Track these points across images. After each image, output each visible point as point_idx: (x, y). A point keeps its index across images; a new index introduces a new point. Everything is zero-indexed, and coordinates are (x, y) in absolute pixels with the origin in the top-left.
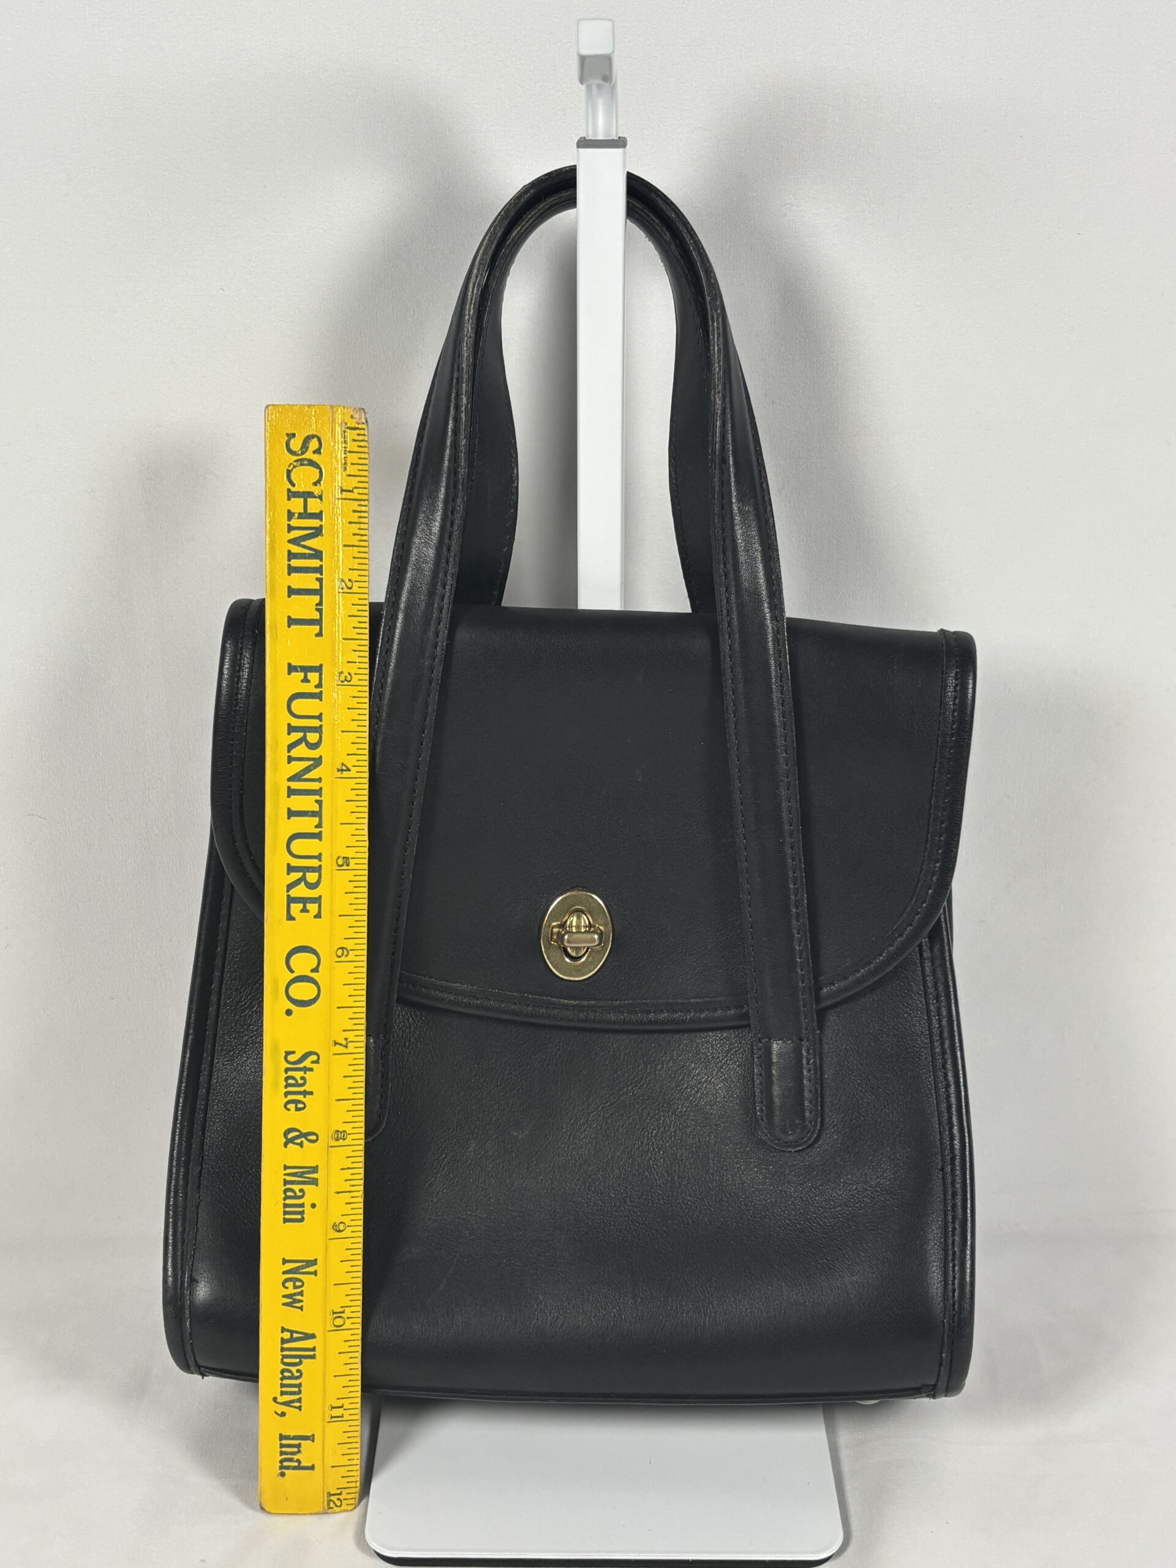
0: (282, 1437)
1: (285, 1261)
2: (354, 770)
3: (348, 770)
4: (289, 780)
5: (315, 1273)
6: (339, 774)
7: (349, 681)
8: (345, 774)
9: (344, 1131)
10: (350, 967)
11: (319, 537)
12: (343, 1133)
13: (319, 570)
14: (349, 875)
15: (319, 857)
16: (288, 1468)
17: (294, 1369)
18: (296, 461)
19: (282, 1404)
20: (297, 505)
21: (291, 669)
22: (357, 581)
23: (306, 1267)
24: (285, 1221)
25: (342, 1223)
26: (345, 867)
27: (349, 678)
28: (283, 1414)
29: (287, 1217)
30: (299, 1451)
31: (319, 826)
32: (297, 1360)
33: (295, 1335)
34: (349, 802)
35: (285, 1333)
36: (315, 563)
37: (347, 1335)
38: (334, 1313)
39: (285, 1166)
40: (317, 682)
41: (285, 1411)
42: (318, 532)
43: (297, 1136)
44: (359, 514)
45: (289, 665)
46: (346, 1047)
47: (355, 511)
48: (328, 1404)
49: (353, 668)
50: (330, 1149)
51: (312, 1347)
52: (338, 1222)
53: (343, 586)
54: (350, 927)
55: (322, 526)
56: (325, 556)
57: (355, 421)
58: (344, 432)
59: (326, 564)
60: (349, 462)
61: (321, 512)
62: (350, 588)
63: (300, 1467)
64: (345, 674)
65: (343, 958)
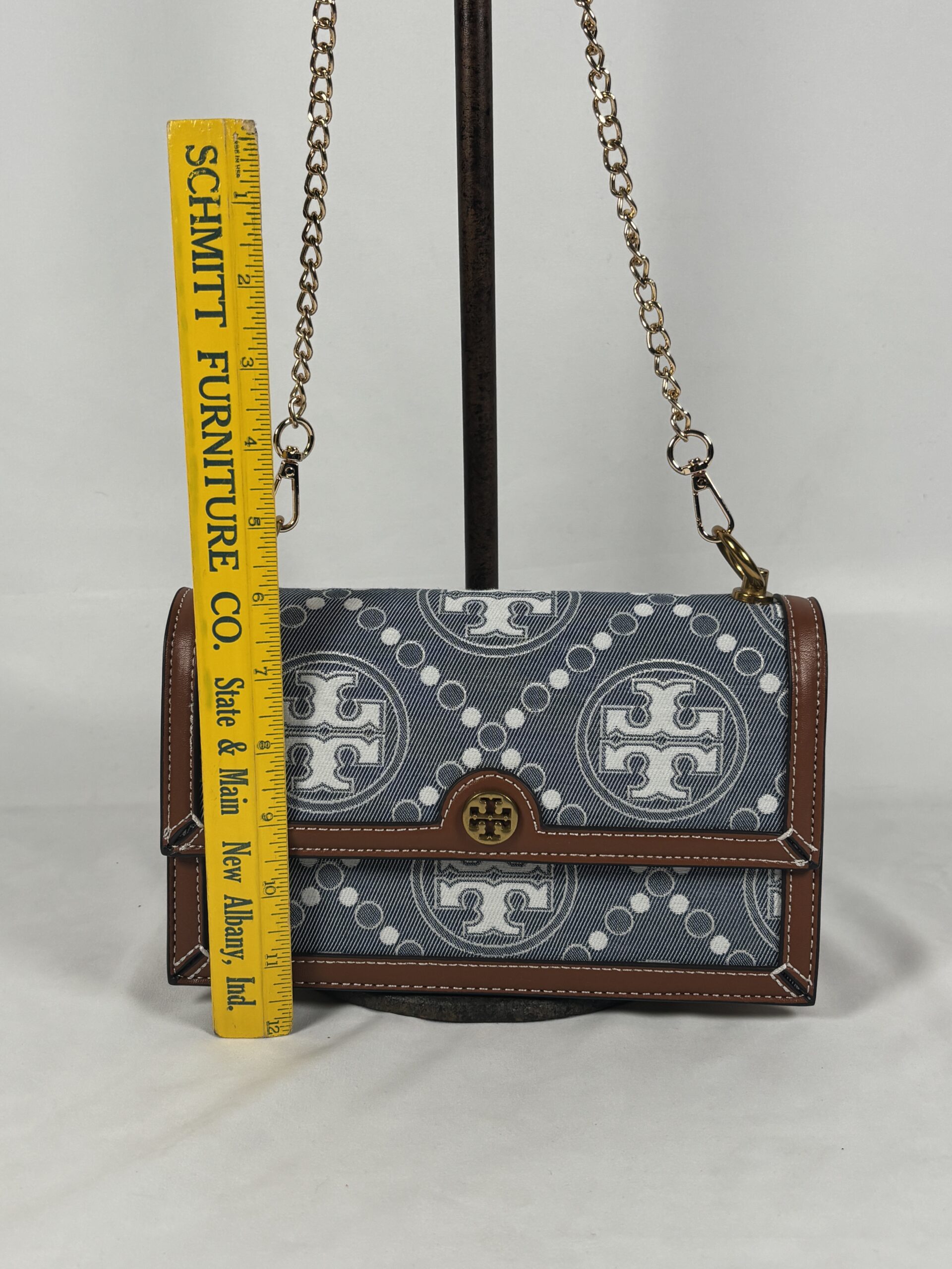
0: (229, 980)
1: (224, 844)
2: (259, 443)
3: (255, 443)
4: (205, 452)
5: (249, 853)
6: (247, 447)
7: (251, 366)
8: (253, 447)
9: (267, 741)
10: (266, 609)
11: (219, 238)
12: (265, 744)
13: (220, 267)
14: (261, 532)
15: (234, 518)
16: (235, 1003)
17: (236, 927)
18: (195, 171)
19: (228, 954)
20: (198, 210)
21: (201, 356)
22: (253, 276)
23: (242, 849)
24: (223, 813)
25: (269, 813)
26: (256, 526)
27: (251, 363)
28: (229, 962)
29: (225, 809)
30: (243, 991)
31: (233, 491)
32: (238, 921)
33: (236, 901)
34: (257, 471)
35: (228, 900)
36: (216, 261)
37: (278, 900)
38: (266, 884)
39: (220, 769)
40: (223, 367)
41: (231, 960)
42: (217, 233)
43: (229, 746)
44: (253, 216)
45: (199, 352)
47: (249, 214)
48: (264, 954)
49: (254, 355)
50: (256, 756)
51: (249, 910)
52: (266, 813)
53: (241, 281)
54: (263, 576)
55: (220, 228)
56: (225, 255)
57: (246, 132)
58: (236, 142)
59: (226, 262)
60: (241, 169)
61: (219, 215)
62: (248, 283)
63: (244, 1002)
64: (248, 359)
65: (259, 602)
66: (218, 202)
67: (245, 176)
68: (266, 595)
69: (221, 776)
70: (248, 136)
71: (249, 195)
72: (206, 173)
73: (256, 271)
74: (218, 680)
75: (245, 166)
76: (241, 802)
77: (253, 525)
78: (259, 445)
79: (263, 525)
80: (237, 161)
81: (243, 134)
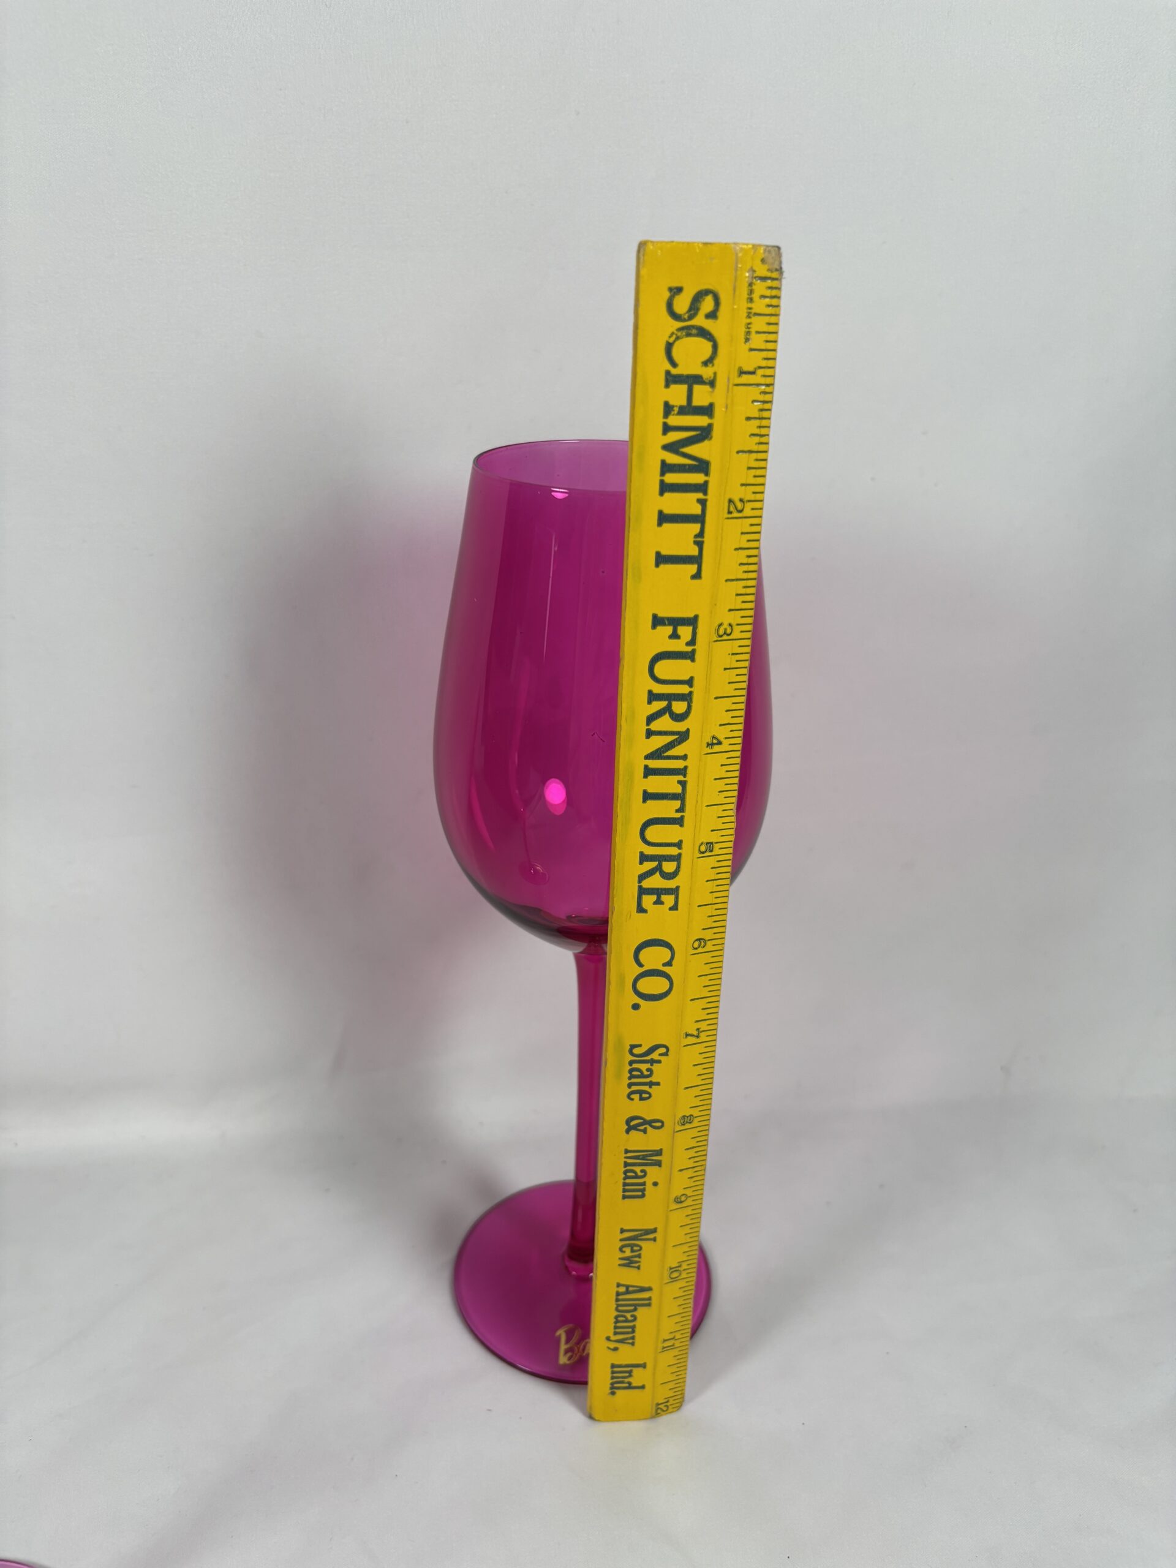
0: (613, 1366)
2: (725, 742)
3: (720, 743)
4: (647, 757)
5: (654, 1239)
6: (708, 750)
7: (729, 635)
8: (717, 748)
9: (691, 1115)
10: (707, 958)
11: (706, 443)
12: (689, 1118)
13: (703, 488)
14: (712, 861)
15: (679, 845)
16: (619, 1388)
17: (628, 1316)
18: (681, 329)
19: (616, 1341)
20: (677, 395)
21: (657, 621)
22: (749, 501)
23: (645, 1235)
24: (624, 1197)
25: (684, 1195)
26: (708, 854)
27: (729, 631)
28: (616, 1349)
29: (627, 1194)
30: (630, 1376)
31: (681, 809)
32: (632, 1308)
33: (631, 1289)
34: (716, 781)
35: (621, 1287)
36: (697, 478)
38: (671, 1269)
39: (626, 1150)
40: (689, 638)
41: (617, 1347)
42: (704, 434)
43: (640, 1123)
44: (759, 406)
45: (655, 617)
46: (697, 1037)
47: (755, 403)
48: (661, 1339)
49: (735, 618)
50: (675, 1133)
51: (647, 1297)
52: (680, 1194)
53: (732, 509)
54: (709, 916)
55: (710, 426)
56: (713, 469)
57: (766, 267)
58: (751, 285)
59: (714, 479)
60: (753, 330)
61: (711, 405)
62: (741, 511)
63: (630, 1387)
64: (725, 626)
65: (700, 950)
66: (712, 383)
67: (757, 341)
68: (709, 940)
69: (626, 1158)
70: (769, 274)
71: (760, 372)
72: (697, 335)
73: (754, 493)
74: (633, 1047)
75: (759, 324)
76: (649, 1187)
77: (703, 853)
78: (725, 746)
79: (716, 851)
80: (749, 317)
81: (762, 271)
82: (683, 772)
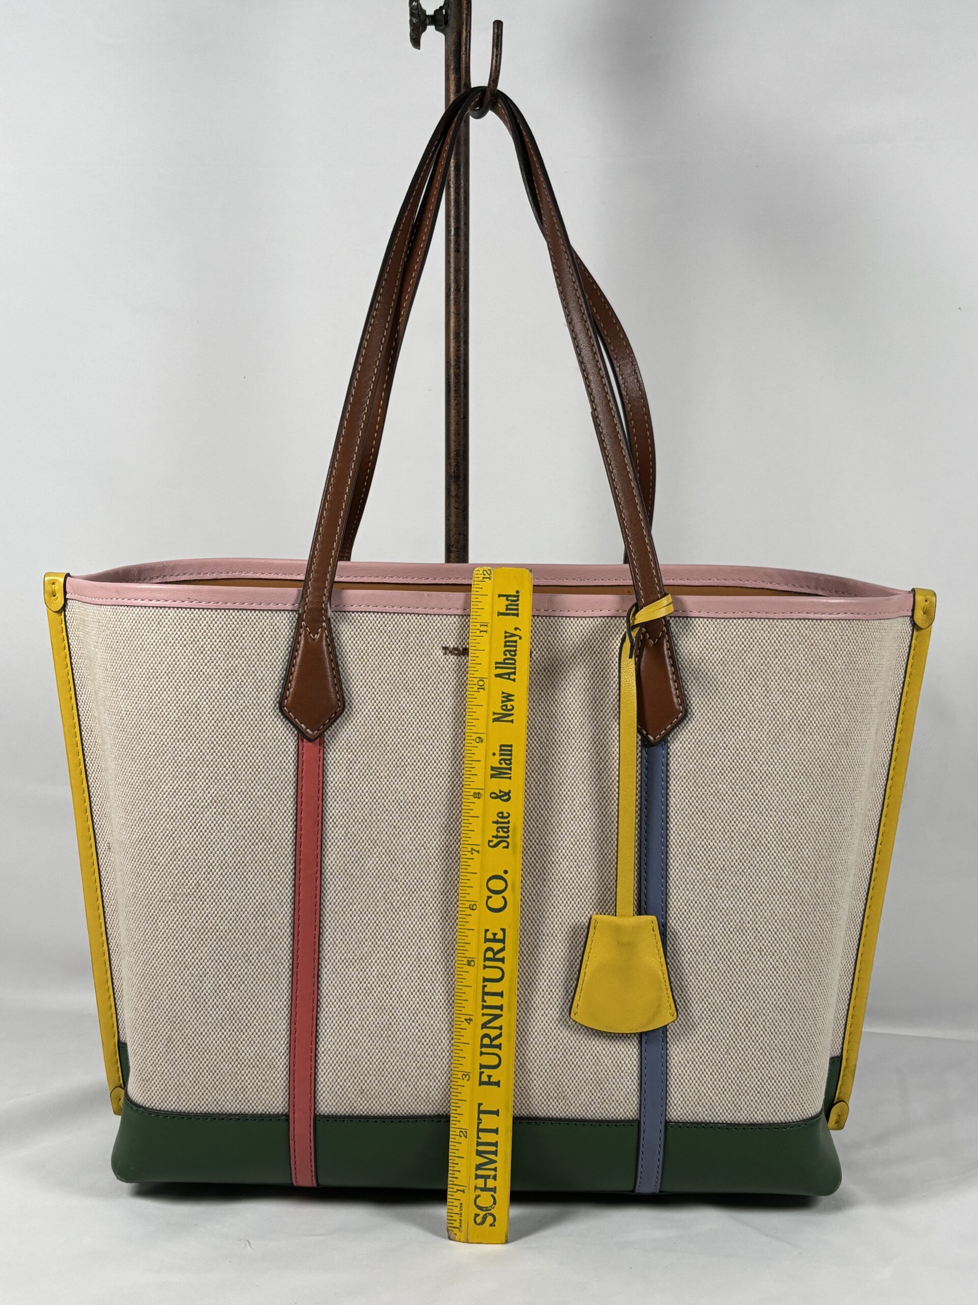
0: (518, 615)
1: (512, 721)
3: (466, 1020)
4: (501, 1016)
5: (494, 714)
6: (471, 1017)
7: (464, 1074)
8: (468, 1017)
9: (474, 798)
10: (468, 898)
11: (478, 1164)
13: (479, 1144)
14: (467, 954)
15: (485, 967)
16: (514, 596)
17: (509, 656)
18: (490, 1210)
19: (516, 635)
20: (491, 1183)
21: (498, 1084)
22: (456, 1135)
23: (499, 717)
24: (511, 746)
25: (477, 743)
26: (470, 959)
28: (516, 629)
29: (510, 748)
30: (507, 606)
31: (484, 987)
32: (507, 661)
33: (507, 676)
35: (513, 678)
36: (481, 1148)
37: (477, 674)
38: (484, 688)
39: (511, 779)
40: (483, 1075)
41: (514, 631)
42: (479, 1167)
43: (503, 797)
44: (454, 1176)
45: (499, 1086)
46: (472, 849)
47: (457, 1178)
48: (489, 633)
49: (461, 1082)
50: (483, 788)
51: (497, 669)
52: (480, 743)
53: (465, 1133)
55: (476, 1170)
56: (475, 1152)
57: (454, 1233)
58: (461, 1226)
59: (474, 1147)
60: (459, 1208)
61: (476, 1179)
62: (461, 1131)
63: (507, 596)
64: (466, 1079)
65: (473, 903)
66: (476, 1188)
67: (457, 1203)
68: (468, 908)
69: (511, 774)
70: (453, 1230)
72: (483, 1208)
73: (455, 1139)
74: (507, 847)
75: (457, 1210)
77: (473, 960)
78: (463, 1017)
79: (466, 960)
80: (461, 1214)
81: (456, 1231)
82: (484, 1007)
